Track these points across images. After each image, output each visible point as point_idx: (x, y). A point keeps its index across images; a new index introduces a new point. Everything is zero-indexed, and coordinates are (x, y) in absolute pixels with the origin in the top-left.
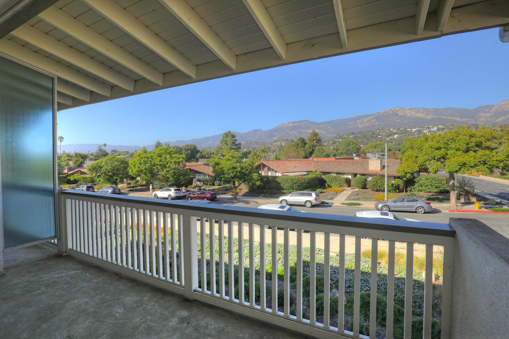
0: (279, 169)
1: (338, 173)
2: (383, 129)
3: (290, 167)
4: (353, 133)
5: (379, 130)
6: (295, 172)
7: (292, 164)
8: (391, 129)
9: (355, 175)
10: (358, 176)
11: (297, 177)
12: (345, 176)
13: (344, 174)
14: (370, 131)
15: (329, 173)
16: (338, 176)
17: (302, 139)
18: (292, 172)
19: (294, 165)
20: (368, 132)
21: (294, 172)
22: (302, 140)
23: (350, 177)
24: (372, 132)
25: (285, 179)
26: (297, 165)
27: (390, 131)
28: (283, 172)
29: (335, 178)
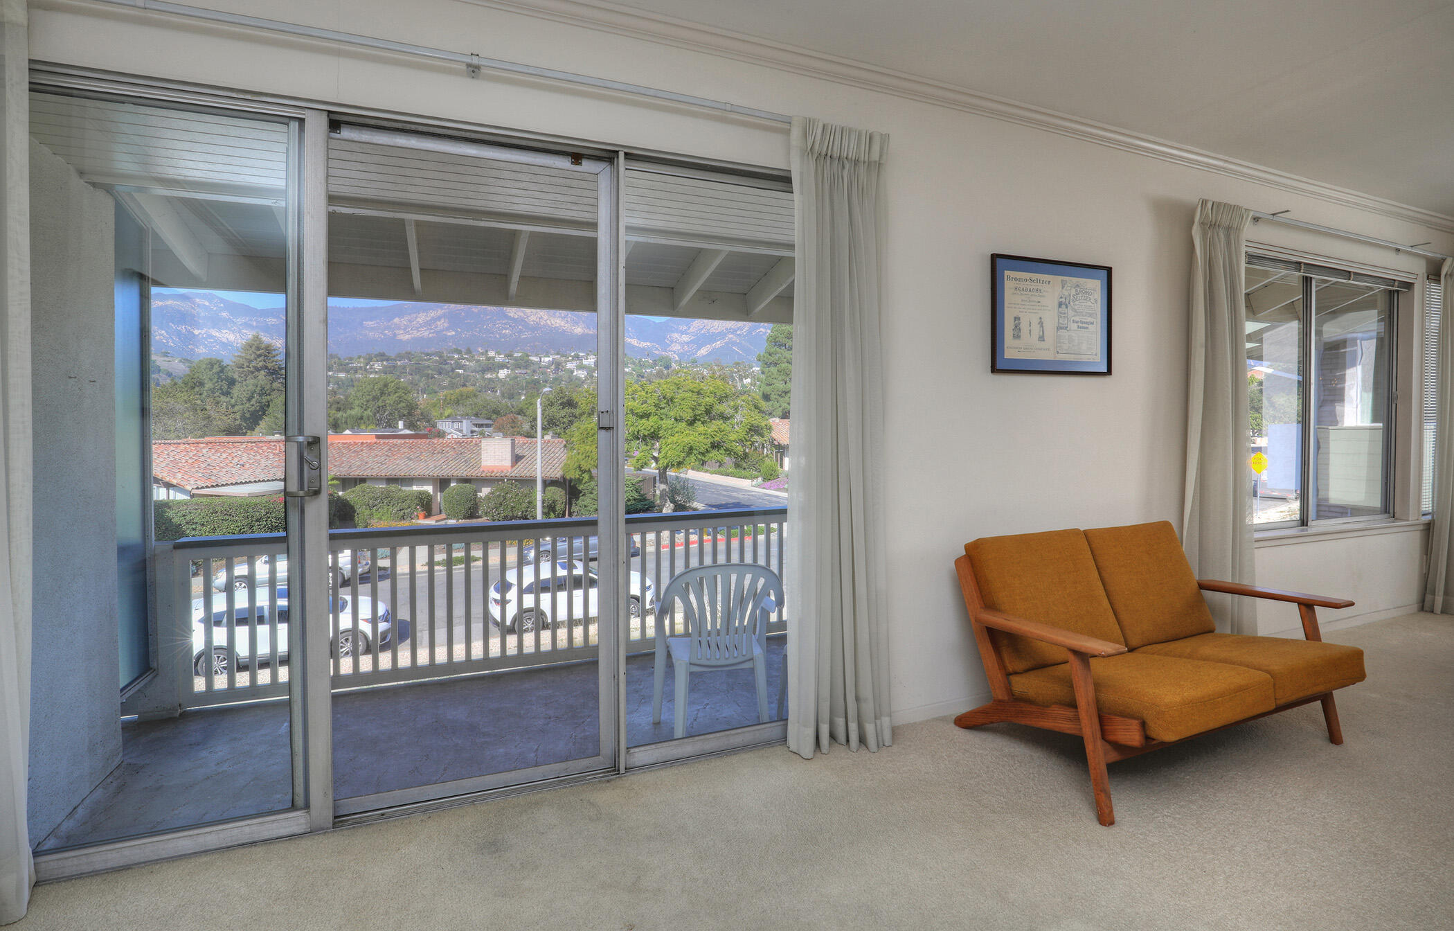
0: (179, 476)
1: (391, 480)
2: (469, 351)
3: (222, 465)
4: (382, 355)
5: (459, 352)
6: (246, 483)
7: (224, 455)
8: (492, 354)
9: (443, 483)
10: (452, 485)
11: (264, 500)
12: (415, 488)
13: (409, 481)
14: (435, 354)
15: (363, 480)
16: (393, 487)
17: (215, 366)
18: (236, 483)
19: (236, 460)
20: (427, 354)
21: (241, 483)
22: (216, 369)
23: (429, 489)
24: (440, 357)
25: (219, 509)
26: (245, 459)
27: (489, 359)
28: (200, 484)
29: (387, 497)
